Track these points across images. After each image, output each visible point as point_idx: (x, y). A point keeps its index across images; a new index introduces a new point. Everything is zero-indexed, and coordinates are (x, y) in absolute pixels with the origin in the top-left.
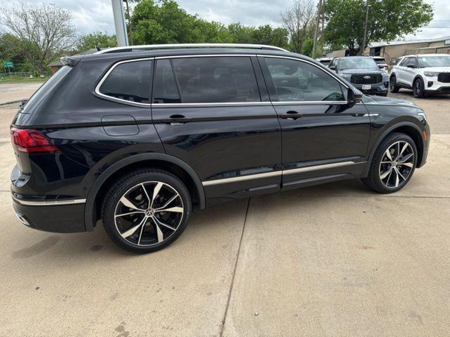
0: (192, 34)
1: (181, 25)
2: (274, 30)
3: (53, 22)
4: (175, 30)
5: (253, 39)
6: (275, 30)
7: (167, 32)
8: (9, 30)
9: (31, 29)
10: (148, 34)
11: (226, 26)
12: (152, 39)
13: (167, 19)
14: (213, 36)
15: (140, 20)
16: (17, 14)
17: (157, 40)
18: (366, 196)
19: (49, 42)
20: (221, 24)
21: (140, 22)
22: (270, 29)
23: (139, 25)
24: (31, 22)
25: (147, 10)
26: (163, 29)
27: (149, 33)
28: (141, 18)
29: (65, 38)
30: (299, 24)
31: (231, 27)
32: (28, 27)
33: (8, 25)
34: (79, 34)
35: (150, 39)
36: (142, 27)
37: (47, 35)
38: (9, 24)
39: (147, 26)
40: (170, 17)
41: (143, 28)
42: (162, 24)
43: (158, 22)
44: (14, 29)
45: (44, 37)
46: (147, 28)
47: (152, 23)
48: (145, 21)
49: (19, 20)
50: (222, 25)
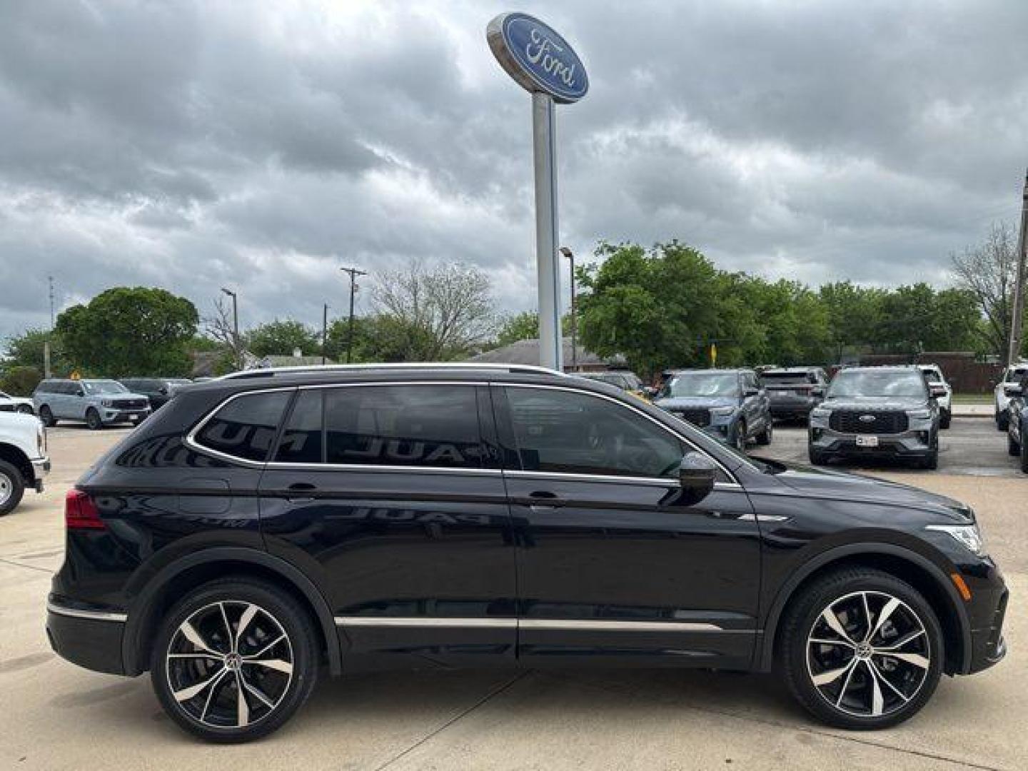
0: (719, 310)
1: (696, 292)
2: (940, 293)
3: (458, 293)
4: (681, 303)
5: (883, 315)
6: (942, 295)
7: (663, 308)
8: (386, 310)
9: (420, 308)
10: (621, 312)
11: (816, 290)
12: (630, 320)
13: (666, 281)
14: (778, 309)
15: (610, 286)
16: (402, 283)
17: (640, 322)
18: (786, 726)
19: (446, 328)
20: (800, 285)
21: (609, 289)
22: (929, 293)
23: (606, 296)
24: (423, 295)
25: (626, 267)
26: (655, 301)
27: (624, 310)
28: (612, 284)
29: (475, 322)
30: (1004, 281)
31: (826, 291)
32: (416, 304)
33: (386, 302)
34: (497, 314)
35: (626, 320)
36: (611, 298)
37: (445, 317)
38: (388, 300)
39: (620, 296)
40: (673, 278)
41: (613, 301)
42: (654, 291)
43: (646, 289)
44: (394, 308)
45: (440, 321)
46: (622, 300)
47: (632, 291)
48: (619, 288)
49: (405, 292)
50: (802, 288)
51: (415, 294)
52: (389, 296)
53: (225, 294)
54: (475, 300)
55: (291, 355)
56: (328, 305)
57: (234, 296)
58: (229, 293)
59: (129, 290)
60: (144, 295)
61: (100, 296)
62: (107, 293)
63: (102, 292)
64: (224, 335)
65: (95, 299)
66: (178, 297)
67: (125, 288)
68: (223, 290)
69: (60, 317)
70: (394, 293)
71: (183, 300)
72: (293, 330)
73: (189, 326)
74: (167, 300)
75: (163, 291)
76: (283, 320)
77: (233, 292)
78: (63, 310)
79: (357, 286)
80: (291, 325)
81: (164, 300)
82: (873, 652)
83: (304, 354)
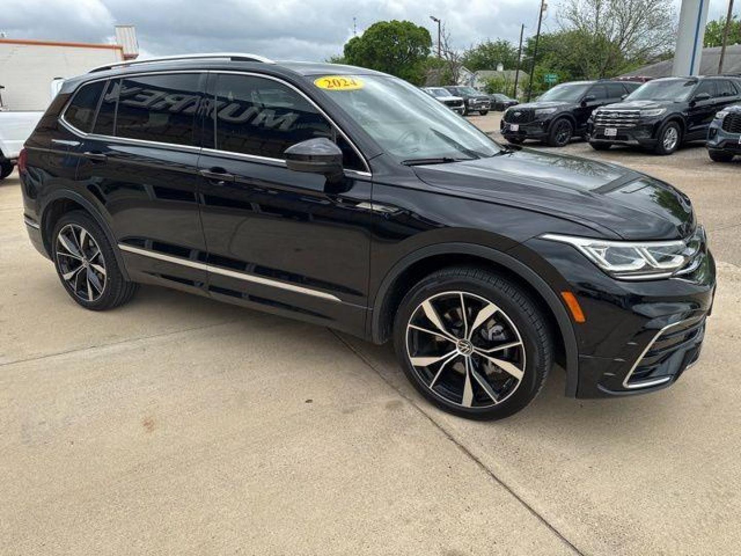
51: (598, 8)
52: (575, 13)
53: (433, 21)
54: (656, 9)
55: (496, 69)
56: (525, 25)
57: (439, 22)
58: (436, 20)
59: (386, 23)
60: (396, 27)
61: (369, 29)
62: (374, 26)
63: (370, 26)
64: (445, 54)
65: (366, 32)
66: (418, 26)
67: (385, 22)
68: (432, 17)
69: (346, 46)
70: (579, 11)
71: (422, 29)
72: (500, 48)
73: (425, 48)
74: (412, 30)
75: (409, 22)
76: (494, 41)
77: (438, 19)
78: (347, 42)
79: (546, 5)
80: (499, 43)
81: (409, 29)
82: (474, 351)
83: (505, 69)
